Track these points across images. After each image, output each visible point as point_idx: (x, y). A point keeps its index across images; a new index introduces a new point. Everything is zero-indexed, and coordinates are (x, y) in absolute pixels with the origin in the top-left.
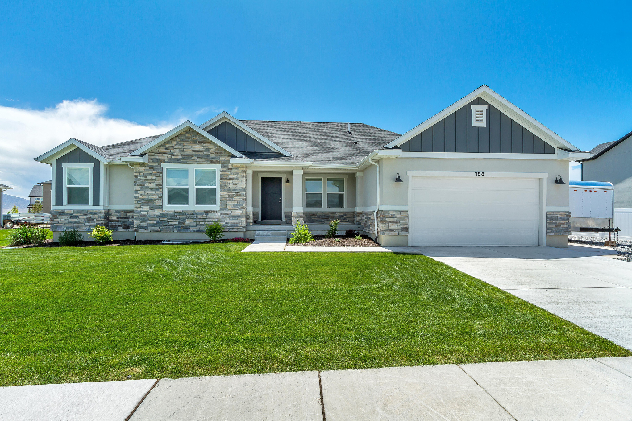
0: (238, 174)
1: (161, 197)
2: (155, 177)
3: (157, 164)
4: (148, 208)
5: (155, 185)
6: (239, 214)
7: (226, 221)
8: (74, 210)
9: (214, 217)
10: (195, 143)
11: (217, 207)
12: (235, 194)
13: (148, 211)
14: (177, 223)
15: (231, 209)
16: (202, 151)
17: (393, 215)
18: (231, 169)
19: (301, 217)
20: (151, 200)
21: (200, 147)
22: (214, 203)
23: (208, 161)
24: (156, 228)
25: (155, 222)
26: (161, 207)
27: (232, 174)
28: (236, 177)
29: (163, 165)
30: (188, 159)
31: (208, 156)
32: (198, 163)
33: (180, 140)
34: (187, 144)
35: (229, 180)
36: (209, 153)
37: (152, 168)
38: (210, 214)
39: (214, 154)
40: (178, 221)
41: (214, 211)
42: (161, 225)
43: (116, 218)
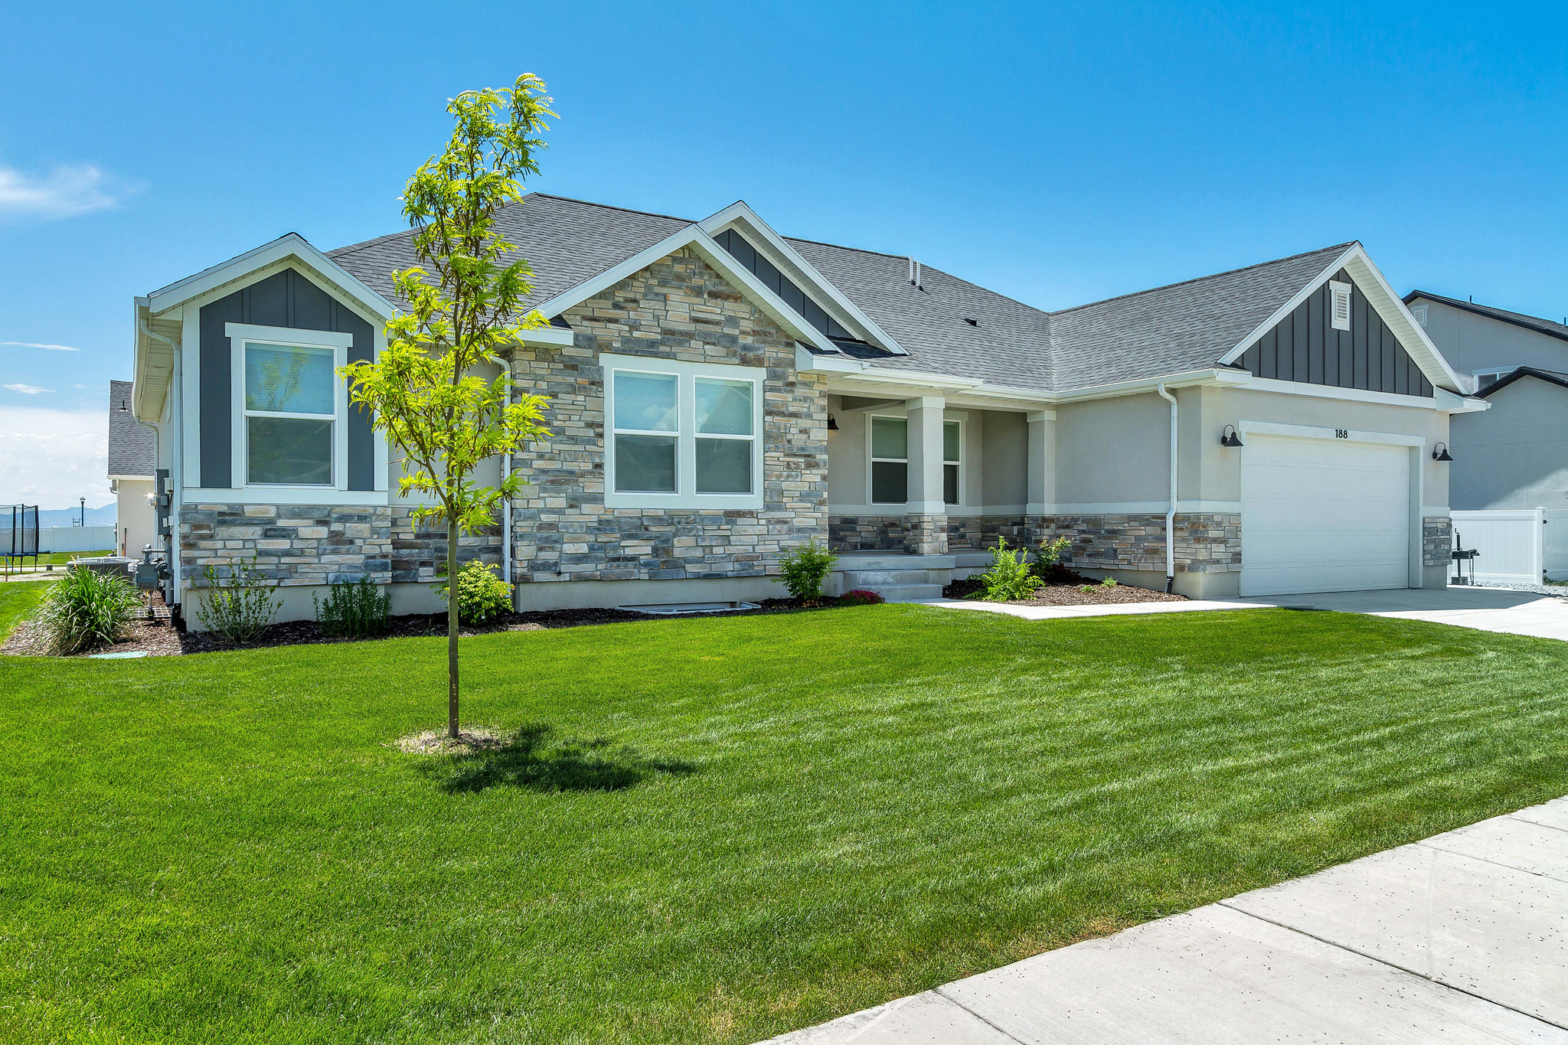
0: (812, 400)
1: (599, 466)
2: (581, 398)
3: (588, 353)
4: (560, 502)
5: (582, 424)
6: (812, 523)
7: (782, 543)
8: (278, 506)
9: (750, 530)
10: (698, 296)
11: (753, 501)
12: (803, 460)
13: (559, 511)
14: (649, 550)
15: (794, 505)
16: (717, 323)
17: (1219, 524)
18: (792, 384)
19: (942, 530)
20: (571, 473)
21: (714, 310)
22: (746, 487)
23: (734, 354)
24: (586, 568)
25: (584, 549)
26: (597, 498)
27: (795, 400)
28: (805, 410)
29: (605, 359)
30: (680, 344)
31: (733, 339)
32: (706, 359)
33: (655, 282)
34: (676, 296)
35: (786, 418)
36: (736, 332)
37: (572, 366)
38: (740, 521)
39: (748, 334)
40: (652, 543)
41: (750, 514)
42: (601, 559)
43: (412, 536)
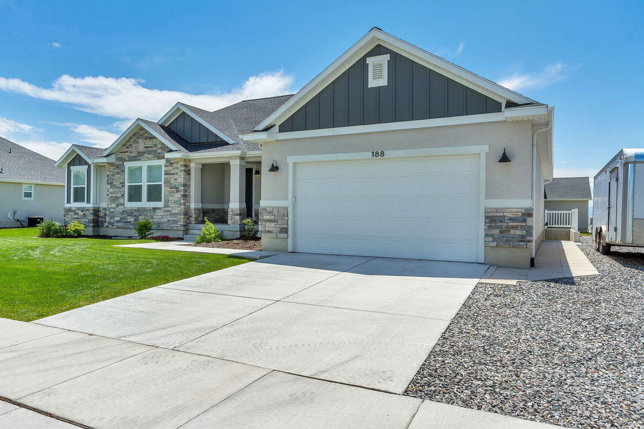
0: (178, 168)
1: (123, 195)
2: (119, 176)
3: (121, 162)
4: (114, 206)
5: (119, 183)
6: (177, 211)
7: (168, 219)
8: (76, 207)
9: (159, 214)
10: (146, 140)
11: (160, 204)
12: (175, 190)
13: (114, 208)
14: (133, 220)
15: (172, 205)
16: (151, 147)
17: (270, 213)
18: (172, 163)
20: (117, 197)
21: (149, 143)
22: (160, 200)
23: (156, 156)
24: (120, 224)
25: (119, 219)
26: (123, 204)
27: (173, 169)
28: (176, 172)
29: (126, 164)
30: (142, 156)
31: (155, 151)
32: (149, 159)
33: (135, 138)
34: (140, 141)
35: (170, 175)
36: (156, 149)
37: (118, 167)
38: (157, 211)
39: (159, 149)
40: (134, 218)
41: (159, 208)
42: (123, 222)
43: (103, 215)
